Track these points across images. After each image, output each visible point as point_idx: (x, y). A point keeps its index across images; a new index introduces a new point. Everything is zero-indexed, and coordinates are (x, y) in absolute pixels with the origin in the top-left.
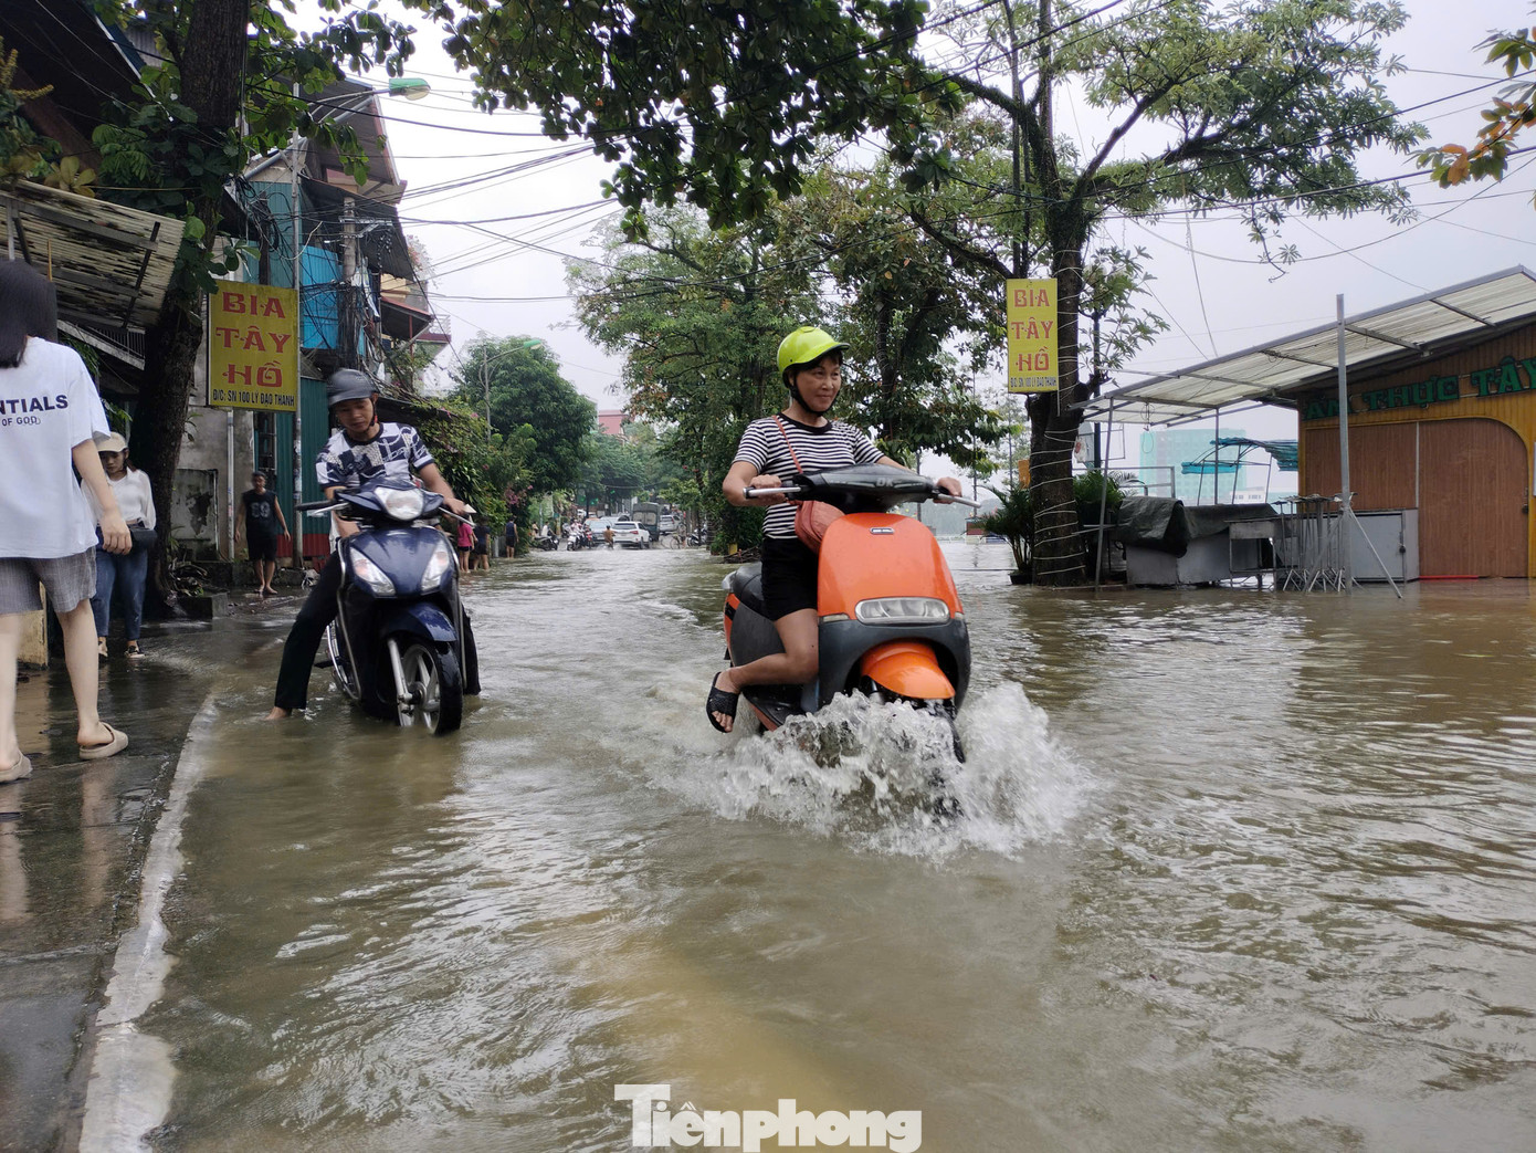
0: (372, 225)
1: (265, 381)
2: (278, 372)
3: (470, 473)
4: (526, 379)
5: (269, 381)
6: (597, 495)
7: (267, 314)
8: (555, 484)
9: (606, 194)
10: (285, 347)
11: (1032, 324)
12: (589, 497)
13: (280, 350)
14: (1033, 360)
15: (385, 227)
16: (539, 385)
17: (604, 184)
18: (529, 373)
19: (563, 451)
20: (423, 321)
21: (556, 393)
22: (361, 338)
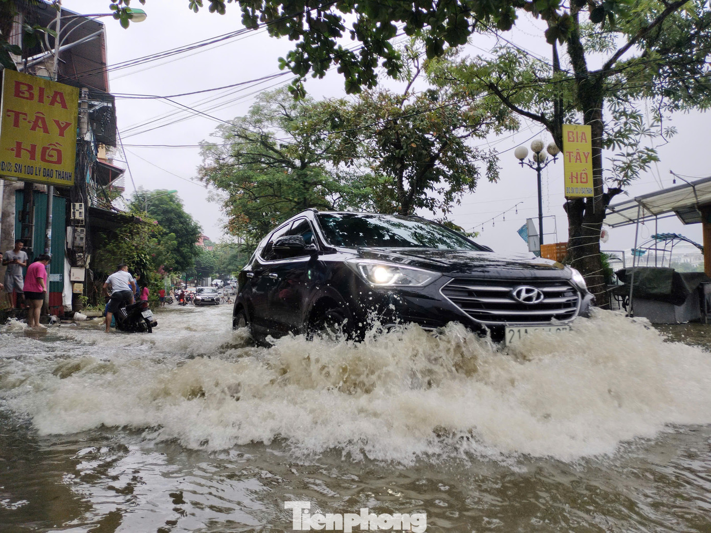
0: (98, 105)
1: (47, 158)
2: (59, 152)
3: (145, 258)
4: (166, 212)
5: (51, 159)
6: (192, 275)
7: (52, 103)
8: (180, 268)
9: (281, 67)
10: (66, 132)
11: (578, 153)
12: (188, 276)
13: (62, 134)
14: (579, 177)
15: (108, 107)
16: (173, 215)
17: (281, 60)
18: (167, 209)
19: (185, 250)
20: (117, 172)
21: (182, 220)
22: (88, 173)
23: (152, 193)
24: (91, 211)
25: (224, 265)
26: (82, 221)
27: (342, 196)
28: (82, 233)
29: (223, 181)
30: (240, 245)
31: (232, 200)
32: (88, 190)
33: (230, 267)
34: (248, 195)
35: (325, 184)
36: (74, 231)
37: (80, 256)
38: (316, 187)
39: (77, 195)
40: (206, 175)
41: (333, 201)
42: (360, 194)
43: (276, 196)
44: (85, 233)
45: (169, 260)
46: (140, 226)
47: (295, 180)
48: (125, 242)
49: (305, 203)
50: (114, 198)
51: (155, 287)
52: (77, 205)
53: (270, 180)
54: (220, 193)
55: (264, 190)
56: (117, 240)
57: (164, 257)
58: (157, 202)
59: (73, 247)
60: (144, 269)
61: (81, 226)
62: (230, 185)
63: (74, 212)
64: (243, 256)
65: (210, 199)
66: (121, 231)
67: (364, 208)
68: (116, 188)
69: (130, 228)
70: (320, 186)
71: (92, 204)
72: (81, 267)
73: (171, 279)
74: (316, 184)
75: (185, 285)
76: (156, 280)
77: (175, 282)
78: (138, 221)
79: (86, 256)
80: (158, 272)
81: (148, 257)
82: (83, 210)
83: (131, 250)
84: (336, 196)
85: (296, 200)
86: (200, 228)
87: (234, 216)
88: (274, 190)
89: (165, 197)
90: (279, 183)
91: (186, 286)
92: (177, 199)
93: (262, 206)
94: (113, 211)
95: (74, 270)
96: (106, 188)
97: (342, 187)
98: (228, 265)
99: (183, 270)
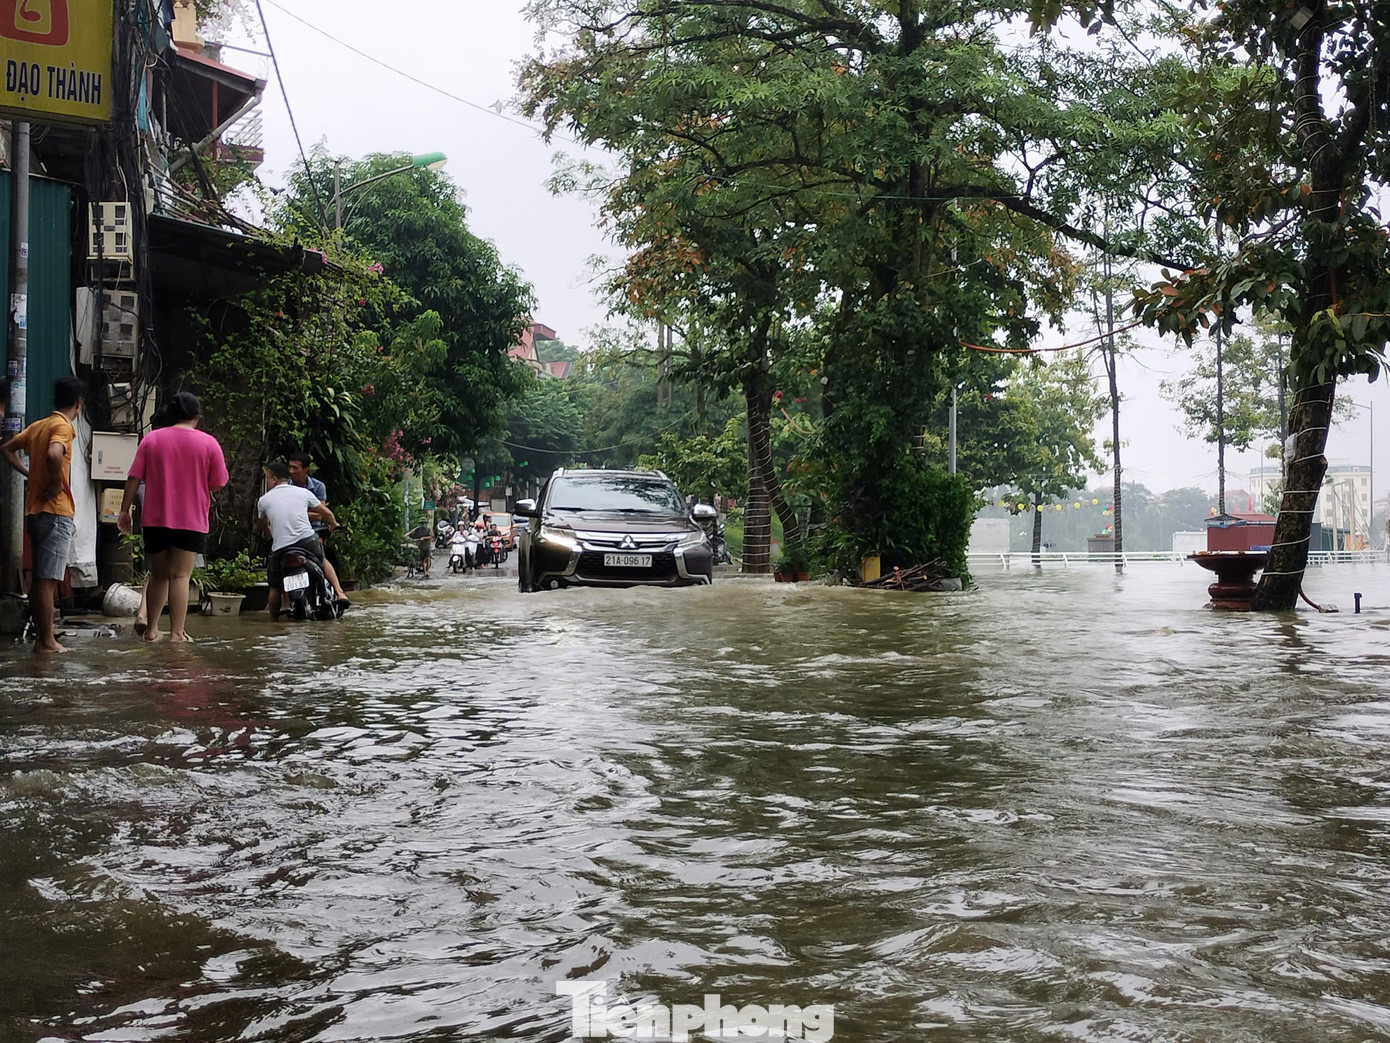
3: (337, 400)
4: (407, 234)
6: (495, 468)
8: (455, 439)
12: (481, 473)
16: (430, 247)
18: (410, 224)
19: (472, 373)
20: (239, 92)
21: (462, 263)
22: (142, 94)
23: (357, 165)
24: (154, 232)
25: (610, 432)
26: (126, 265)
27: (1061, 154)
28: (126, 309)
29: (608, 112)
30: (666, 354)
31: (640, 184)
32: (144, 155)
33: (630, 438)
34: (697, 164)
35: (997, 106)
36: (102, 303)
37: (122, 392)
38: (959, 119)
39: (107, 172)
40: (546, 91)
41: (1025, 175)
42: (1137, 141)
43: (804, 161)
44: (135, 309)
45: (423, 407)
46: (321, 283)
47: (879, 95)
48: (273, 343)
49: (913, 185)
50: (229, 186)
51: (375, 506)
52: (109, 208)
53: (782, 101)
54: (593, 162)
55: (760, 140)
56: (246, 335)
57: (403, 400)
58: (374, 200)
59: (98, 358)
60: (337, 442)
61: (124, 286)
62: (632, 126)
63: (99, 236)
64: (677, 395)
65: (559, 184)
66: (258, 302)
67: (1153, 196)
68: (235, 150)
69: (288, 291)
70: (973, 116)
71: (157, 206)
72: (126, 429)
73: (425, 483)
74: (957, 108)
75: (470, 504)
76: (376, 481)
77: (438, 493)
78: (316, 264)
79: (141, 392)
80: (381, 451)
81: (347, 396)
82: (128, 229)
83: (294, 367)
84: (1038, 152)
85: (878, 174)
86: (525, 291)
87: (647, 245)
88: (795, 139)
89: (403, 179)
90: (817, 112)
91: (476, 507)
92: (443, 186)
93: (749, 202)
94: (226, 228)
95: (104, 443)
96: (202, 151)
97: (1060, 116)
98: (621, 432)
99: (465, 448)
